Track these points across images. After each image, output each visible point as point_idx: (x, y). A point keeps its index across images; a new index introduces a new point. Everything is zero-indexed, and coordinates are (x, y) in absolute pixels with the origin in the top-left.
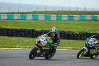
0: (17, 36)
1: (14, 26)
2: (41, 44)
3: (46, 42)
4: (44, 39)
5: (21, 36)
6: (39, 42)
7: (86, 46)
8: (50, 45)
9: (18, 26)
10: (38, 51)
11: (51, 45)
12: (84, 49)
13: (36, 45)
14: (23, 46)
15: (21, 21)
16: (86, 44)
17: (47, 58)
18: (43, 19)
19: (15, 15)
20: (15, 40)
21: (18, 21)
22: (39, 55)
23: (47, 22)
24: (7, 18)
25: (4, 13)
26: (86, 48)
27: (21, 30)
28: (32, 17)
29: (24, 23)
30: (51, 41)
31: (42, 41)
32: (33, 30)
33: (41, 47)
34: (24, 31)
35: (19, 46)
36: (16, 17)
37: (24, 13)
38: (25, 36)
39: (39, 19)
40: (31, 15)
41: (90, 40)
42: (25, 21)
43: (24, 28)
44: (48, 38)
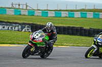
0: (64, 34)
1: (61, 23)
2: (36, 41)
3: (41, 39)
4: (39, 35)
5: (69, 34)
6: (34, 39)
7: (95, 44)
8: (45, 42)
9: (65, 24)
10: (33, 49)
11: (47, 42)
12: (93, 48)
13: (30, 42)
14: (71, 45)
15: (69, 19)
16: (95, 42)
17: (43, 57)
18: (92, 17)
19: (62, 12)
20: (62, 38)
21: (66, 18)
22: (33, 53)
23: (96, 20)
24: (54, 16)
25: (52, 11)
26: (95, 46)
27: (69, 28)
28: (80, 15)
29: (72, 20)
30: (47, 38)
31: (36, 38)
32: (81, 28)
33: (35, 45)
34: (72, 29)
35: (67, 44)
36: (63, 14)
37: (72, 11)
38: (73, 34)
39: (88, 17)
40: (79, 13)
41: (99, 38)
42: (73, 19)
43: (71, 26)
44: (44, 34)
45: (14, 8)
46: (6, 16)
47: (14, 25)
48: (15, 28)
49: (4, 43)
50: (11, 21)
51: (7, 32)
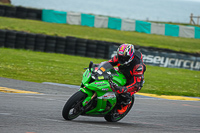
45: (195, 25)
46: (178, 40)
47: (194, 58)
48: (194, 65)
49: (172, 94)
50: (188, 51)
51: (180, 72)
